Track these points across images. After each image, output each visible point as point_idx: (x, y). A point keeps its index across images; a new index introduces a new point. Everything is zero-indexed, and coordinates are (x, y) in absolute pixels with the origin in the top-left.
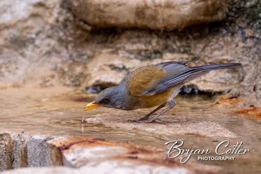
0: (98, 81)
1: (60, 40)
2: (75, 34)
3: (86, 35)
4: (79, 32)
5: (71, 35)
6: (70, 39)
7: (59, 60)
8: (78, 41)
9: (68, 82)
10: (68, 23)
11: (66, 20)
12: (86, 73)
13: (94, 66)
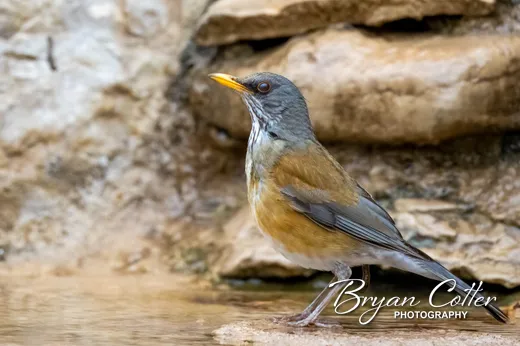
0: (248, 260)
1: (163, 172)
2: (197, 158)
3: (222, 159)
4: (205, 154)
5: (188, 160)
6: (187, 168)
7: (161, 217)
8: (204, 175)
9: (181, 264)
10: (182, 133)
11: (178, 126)
12: (220, 242)
13: (240, 228)
